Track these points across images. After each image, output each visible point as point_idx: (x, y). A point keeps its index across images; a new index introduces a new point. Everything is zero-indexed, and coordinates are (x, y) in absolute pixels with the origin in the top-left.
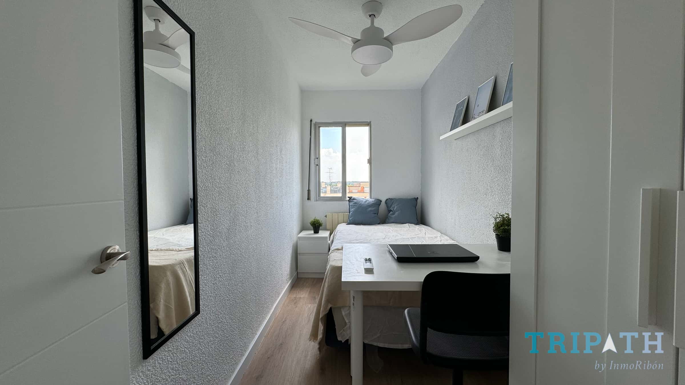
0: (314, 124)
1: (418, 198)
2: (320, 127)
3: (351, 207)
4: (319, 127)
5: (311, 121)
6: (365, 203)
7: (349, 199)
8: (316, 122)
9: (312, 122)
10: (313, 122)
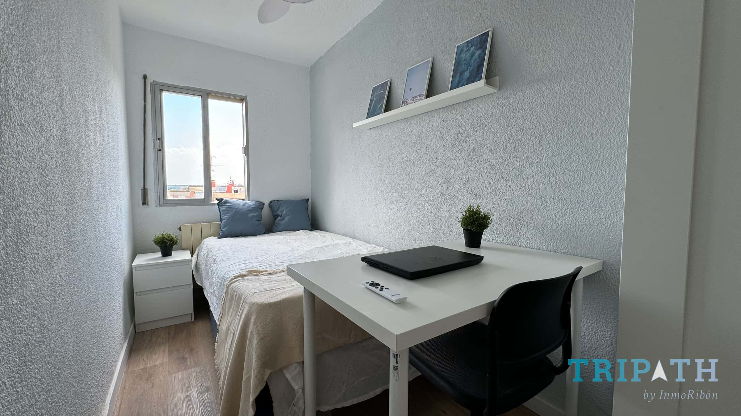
0: (151, 83)
1: (308, 199)
2: (163, 90)
3: (223, 213)
4: (160, 90)
5: (145, 77)
6: (244, 207)
7: (217, 202)
8: (154, 81)
9: (146, 80)
10: (149, 81)
